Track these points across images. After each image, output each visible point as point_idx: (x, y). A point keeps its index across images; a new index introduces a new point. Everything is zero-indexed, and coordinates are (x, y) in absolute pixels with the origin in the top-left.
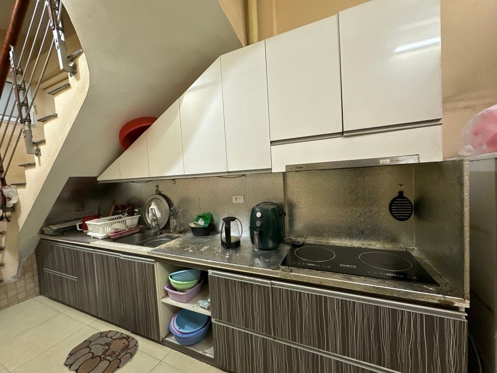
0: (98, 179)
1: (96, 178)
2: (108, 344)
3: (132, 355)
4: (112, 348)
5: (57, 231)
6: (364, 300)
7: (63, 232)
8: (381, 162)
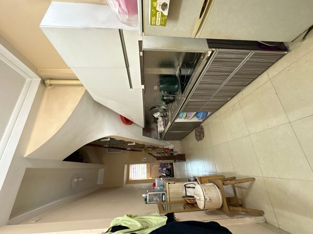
0: (144, 127)
1: (143, 128)
2: (198, 131)
3: (203, 128)
4: (200, 131)
5: (160, 137)
6: (201, 77)
7: (161, 136)
8: (141, 55)
